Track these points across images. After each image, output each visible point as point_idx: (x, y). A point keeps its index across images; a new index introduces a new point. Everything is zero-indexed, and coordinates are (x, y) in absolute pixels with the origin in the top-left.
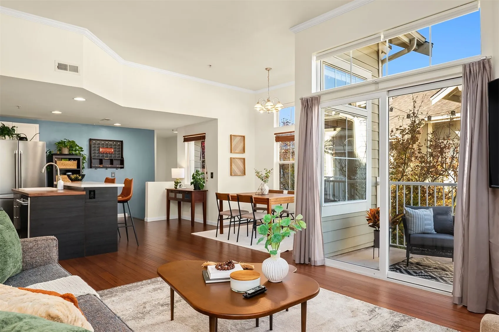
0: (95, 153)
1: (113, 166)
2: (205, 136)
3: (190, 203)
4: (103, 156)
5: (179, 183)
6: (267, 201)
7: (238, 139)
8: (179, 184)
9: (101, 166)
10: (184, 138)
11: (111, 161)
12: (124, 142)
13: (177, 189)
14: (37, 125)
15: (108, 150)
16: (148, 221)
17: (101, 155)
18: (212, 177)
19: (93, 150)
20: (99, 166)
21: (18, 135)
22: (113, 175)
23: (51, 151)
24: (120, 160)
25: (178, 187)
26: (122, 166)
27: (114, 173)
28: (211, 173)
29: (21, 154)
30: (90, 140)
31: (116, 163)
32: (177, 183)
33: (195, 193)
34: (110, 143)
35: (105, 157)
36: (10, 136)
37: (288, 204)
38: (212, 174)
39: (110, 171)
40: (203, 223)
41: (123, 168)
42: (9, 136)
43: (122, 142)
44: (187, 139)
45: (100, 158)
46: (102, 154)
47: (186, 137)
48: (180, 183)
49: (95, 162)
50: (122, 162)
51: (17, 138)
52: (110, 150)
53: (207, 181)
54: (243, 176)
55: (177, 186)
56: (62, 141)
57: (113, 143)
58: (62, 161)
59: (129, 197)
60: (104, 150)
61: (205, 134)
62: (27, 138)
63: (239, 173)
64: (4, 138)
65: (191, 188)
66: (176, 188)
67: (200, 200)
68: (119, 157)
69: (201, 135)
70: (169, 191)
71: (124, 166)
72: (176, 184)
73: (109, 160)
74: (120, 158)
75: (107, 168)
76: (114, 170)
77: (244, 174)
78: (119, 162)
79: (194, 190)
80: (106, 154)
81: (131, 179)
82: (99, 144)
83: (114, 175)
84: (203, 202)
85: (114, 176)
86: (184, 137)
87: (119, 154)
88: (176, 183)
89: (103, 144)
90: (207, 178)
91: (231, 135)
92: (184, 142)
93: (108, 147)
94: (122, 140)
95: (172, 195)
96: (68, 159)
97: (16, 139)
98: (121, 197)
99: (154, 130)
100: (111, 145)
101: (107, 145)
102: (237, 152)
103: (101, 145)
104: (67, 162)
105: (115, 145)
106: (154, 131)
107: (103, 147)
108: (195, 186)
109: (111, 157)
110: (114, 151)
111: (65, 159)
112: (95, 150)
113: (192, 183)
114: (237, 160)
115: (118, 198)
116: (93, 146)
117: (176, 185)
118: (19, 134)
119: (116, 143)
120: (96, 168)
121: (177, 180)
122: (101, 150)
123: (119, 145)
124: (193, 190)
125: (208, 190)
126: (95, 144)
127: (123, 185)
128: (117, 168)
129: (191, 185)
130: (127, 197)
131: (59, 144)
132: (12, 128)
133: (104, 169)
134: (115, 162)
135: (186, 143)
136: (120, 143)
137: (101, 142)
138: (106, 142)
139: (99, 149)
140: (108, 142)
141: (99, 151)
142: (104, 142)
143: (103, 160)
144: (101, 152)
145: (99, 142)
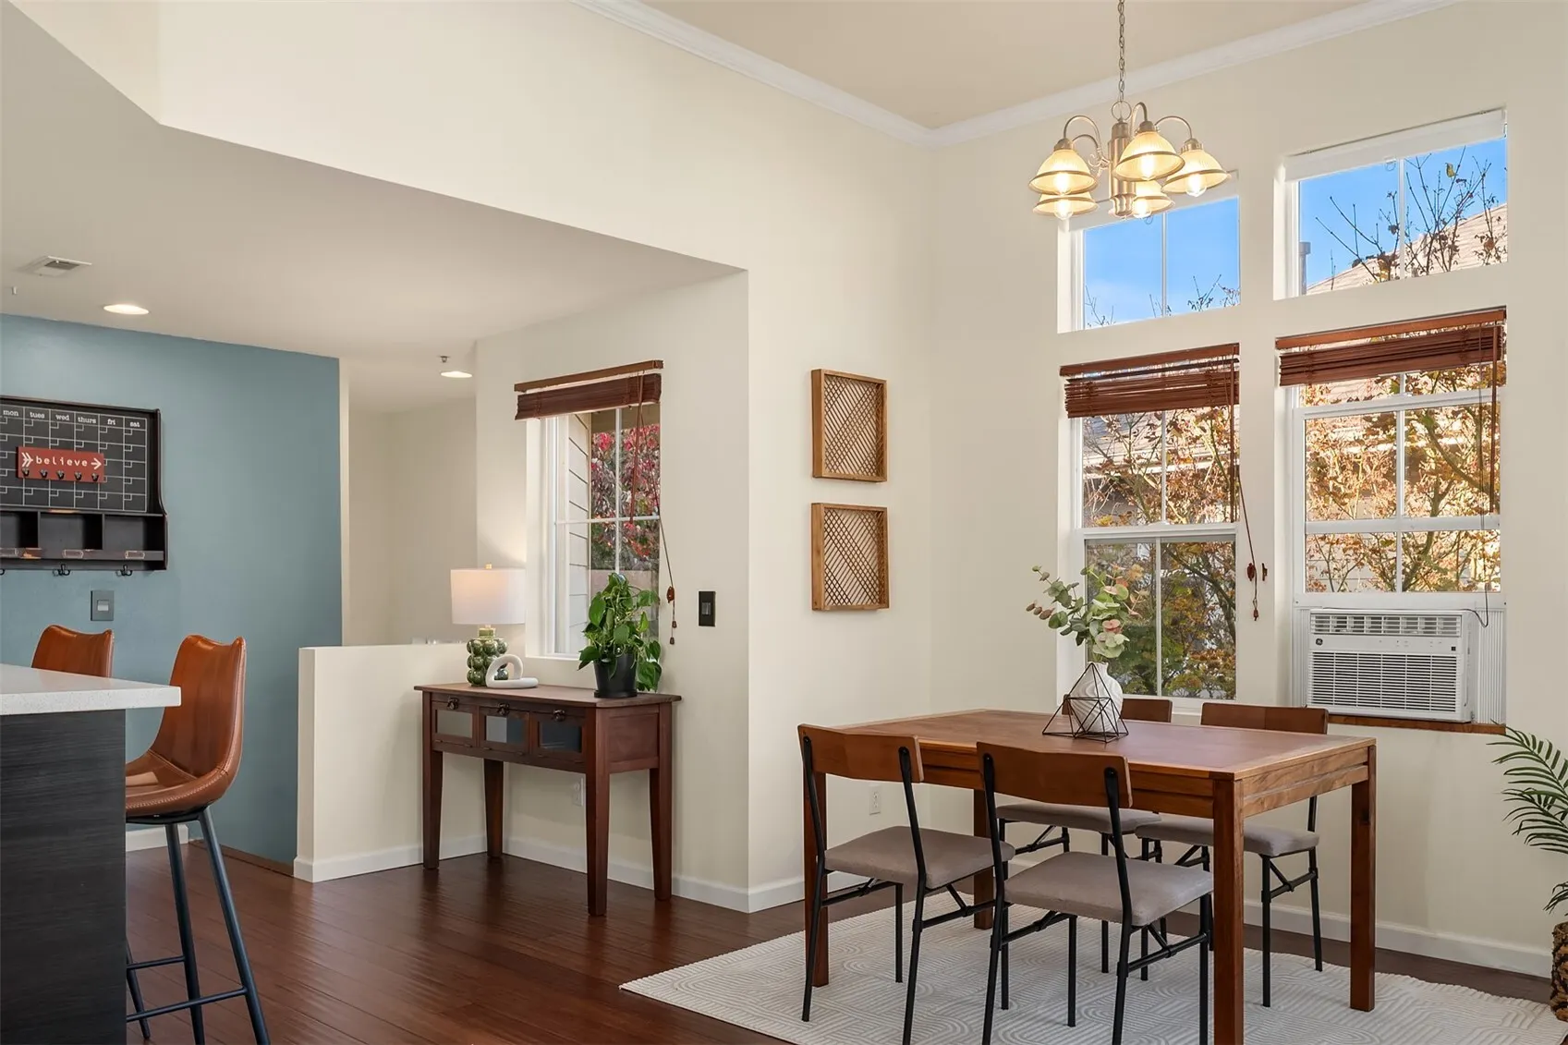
1: (98, 554)
2: (659, 377)
3: (582, 778)
4: (39, 498)
5: (494, 653)
6: (1210, 793)
7: (853, 394)
8: (495, 658)
9: (27, 556)
10: (519, 397)
11: (93, 532)
12: (165, 419)
13: (485, 686)
15: (69, 462)
16: (315, 880)
17: (27, 491)
18: (707, 619)
20: (16, 555)
22: (103, 608)
24: (145, 518)
25: (491, 678)
26: (156, 555)
27: (109, 599)
28: (701, 594)
31: (123, 539)
32: (482, 655)
33: (612, 713)
34: (81, 419)
35: (55, 502)
37: (1313, 801)
38: (707, 599)
39: (82, 581)
40: (652, 887)
41: (160, 565)
43: (153, 416)
44: (534, 403)
45: (24, 506)
46: (31, 482)
47: (528, 392)
48: (503, 652)
50: (155, 532)
52: (84, 463)
53: (672, 641)
54: (875, 610)
55: (482, 668)
57: (104, 421)
59: (212, 779)
60: (47, 461)
61: (659, 364)
63: (857, 595)
65: (582, 686)
66: (480, 683)
67: (632, 760)
68: (135, 503)
69: (634, 375)
70: (434, 700)
71: (165, 556)
72: (480, 660)
73: (79, 523)
74: (144, 512)
75: (61, 565)
76: (108, 577)
77: (880, 596)
78: (138, 531)
79: (597, 695)
80: (61, 482)
81: (230, 643)
82: (14, 425)
83: (106, 608)
84: (654, 765)
85: (108, 616)
86: (518, 387)
87: (136, 487)
88: (477, 653)
89: (40, 428)
90: (674, 625)
91: (816, 375)
92: (517, 418)
93: (68, 446)
94: (152, 408)
95: (459, 724)
98: (149, 777)
99: (336, 361)
100: (89, 432)
101: (66, 430)
102: (849, 472)
103: (29, 430)
105: (114, 435)
106: (332, 364)
107: (38, 443)
108: (602, 672)
109: (90, 500)
110: (103, 469)
113: (586, 657)
114: (846, 517)
115: (130, 780)
117: (477, 668)
119: (119, 423)
121: (482, 634)
122: (27, 460)
123: (137, 437)
124: (589, 698)
125: (679, 698)
127: (171, 696)
128: (125, 566)
129: (581, 667)
130: (199, 774)
133: (45, 576)
134: (110, 532)
135: (532, 424)
136: (142, 423)
137: (28, 416)
138: (58, 417)
139: (17, 455)
140: (69, 414)
141: (17, 468)
142: (47, 418)
143: (41, 516)
144: (25, 475)
145: (16, 413)
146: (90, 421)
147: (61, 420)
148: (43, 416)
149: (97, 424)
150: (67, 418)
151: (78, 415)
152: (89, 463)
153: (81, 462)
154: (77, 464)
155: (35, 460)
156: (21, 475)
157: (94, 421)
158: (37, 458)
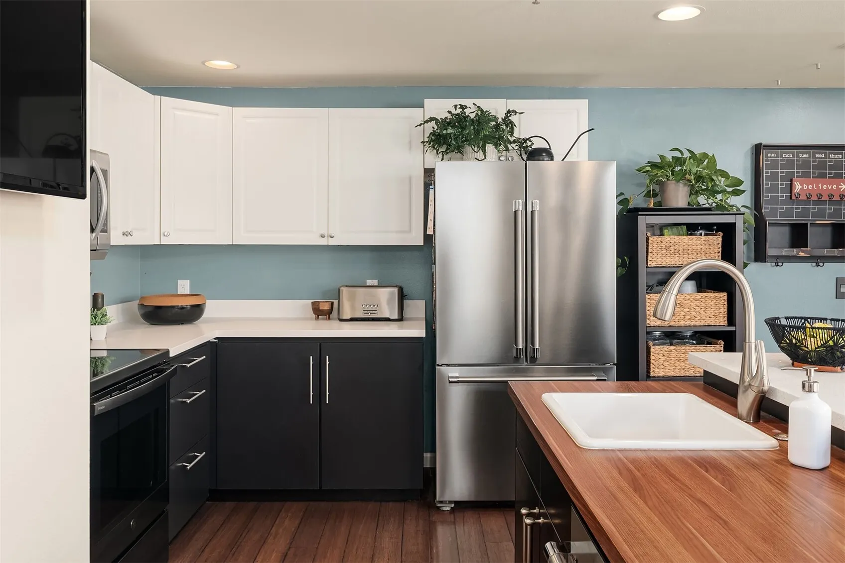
0: (774, 200)
4: (805, 212)
9: (801, 254)
14: (583, 104)
15: (825, 187)
17: (797, 209)
19: (768, 190)
20: (794, 254)
21: (522, 143)
22: (843, 290)
23: (626, 199)
29: (532, 212)
30: (758, 149)
34: (832, 156)
35: (816, 215)
36: (502, 147)
42: (497, 145)
45: (795, 220)
46: (799, 202)
49: (777, 238)
51: (521, 155)
52: (834, 187)
56: (662, 157)
58: (662, 235)
60: (810, 187)
62: (553, 151)
64: (480, 155)
75: (818, 260)
80: (819, 201)
82: (790, 164)
89: (806, 164)
93: (824, 176)
96: (685, 227)
97: (516, 157)
100: (836, 165)
101: (822, 165)
103: (799, 167)
104: (686, 239)
107: (806, 175)
109: (838, 214)
111: (675, 229)
112: (773, 189)
116: (765, 173)
118: (525, 140)
120: (779, 260)
122: (798, 187)
126: (774, 164)
131: (655, 172)
132: (507, 117)
137: (798, 157)
138: (817, 156)
139: (791, 184)
140: (824, 153)
141: (791, 193)
142: (810, 157)
143: (810, 225)
144: (797, 198)
145: (791, 156)
146: (837, 156)
147: (819, 158)
148: (807, 156)
149: (842, 158)
150: (822, 156)
151: (830, 153)
152: (837, 187)
153: (832, 187)
154: (830, 188)
155: (803, 186)
156: (794, 198)
157: (841, 156)
158: (804, 186)
